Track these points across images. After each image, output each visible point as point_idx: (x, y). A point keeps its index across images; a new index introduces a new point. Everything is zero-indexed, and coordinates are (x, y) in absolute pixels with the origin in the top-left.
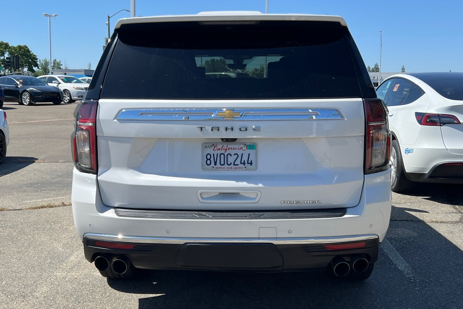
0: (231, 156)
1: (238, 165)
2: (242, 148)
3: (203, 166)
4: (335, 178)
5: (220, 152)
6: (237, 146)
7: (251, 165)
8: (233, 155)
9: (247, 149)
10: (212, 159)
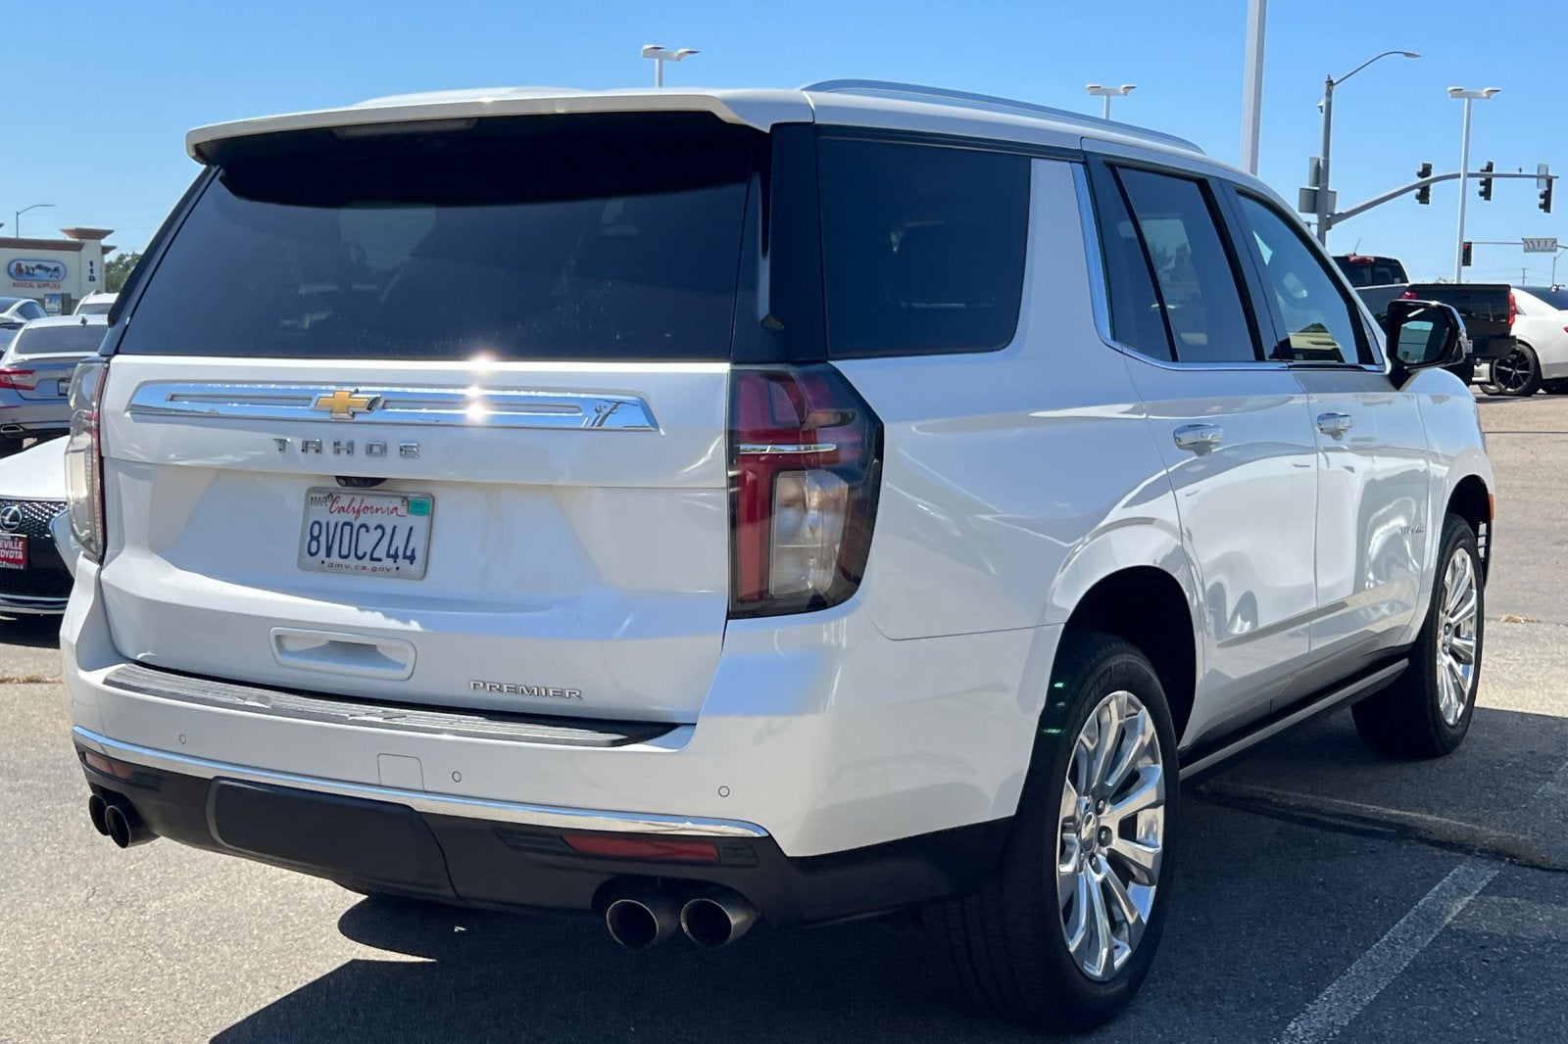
0: (368, 531)
1: (380, 560)
2: (396, 508)
3: (301, 555)
4: (627, 622)
5: (342, 518)
6: (387, 503)
7: (411, 563)
8: (372, 527)
9: (408, 512)
10: (323, 539)
